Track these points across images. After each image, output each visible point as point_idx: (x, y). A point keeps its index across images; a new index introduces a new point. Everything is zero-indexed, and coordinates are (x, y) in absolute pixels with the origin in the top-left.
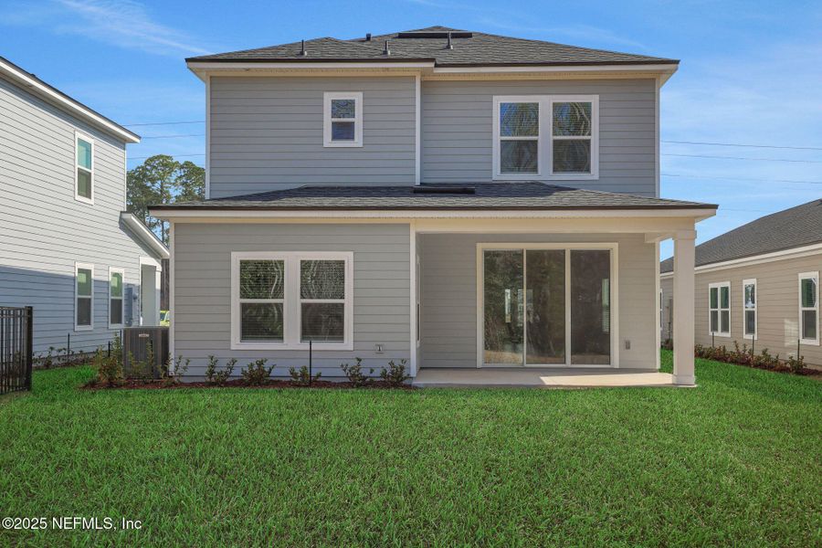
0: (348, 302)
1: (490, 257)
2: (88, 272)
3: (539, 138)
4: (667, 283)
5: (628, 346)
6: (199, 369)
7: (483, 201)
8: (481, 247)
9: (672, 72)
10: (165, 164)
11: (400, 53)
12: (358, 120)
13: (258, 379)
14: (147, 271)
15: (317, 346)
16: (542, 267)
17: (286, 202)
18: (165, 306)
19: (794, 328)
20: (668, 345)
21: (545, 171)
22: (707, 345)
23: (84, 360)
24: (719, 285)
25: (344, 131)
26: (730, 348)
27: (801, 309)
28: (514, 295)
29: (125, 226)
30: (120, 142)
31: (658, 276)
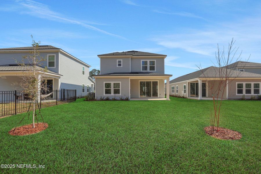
0: (120, 89)
1: (141, 83)
2: (84, 85)
3: (148, 66)
4: (166, 86)
5: (160, 95)
6: (99, 98)
7: (140, 74)
8: (139, 81)
9: (166, 57)
10: (95, 70)
11: (128, 54)
12: (122, 63)
13: (108, 99)
14: (92, 85)
15: (116, 95)
16: (148, 84)
17: (111, 75)
18: (94, 90)
19: (183, 92)
20: (166, 95)
21: (148, 70)
22: (171, 94)
23: (83, 97)
24: (173, 86)
25: (120, 65)
26: (174, 95)
27: (184, 89)
28: (144, 88)
29: (89, 78)
30: (88, 67)
31: (164, 85)
